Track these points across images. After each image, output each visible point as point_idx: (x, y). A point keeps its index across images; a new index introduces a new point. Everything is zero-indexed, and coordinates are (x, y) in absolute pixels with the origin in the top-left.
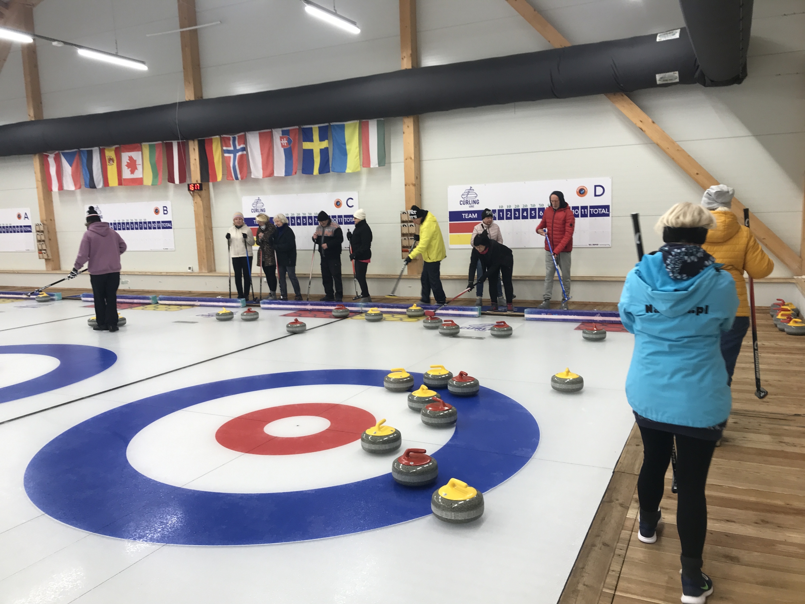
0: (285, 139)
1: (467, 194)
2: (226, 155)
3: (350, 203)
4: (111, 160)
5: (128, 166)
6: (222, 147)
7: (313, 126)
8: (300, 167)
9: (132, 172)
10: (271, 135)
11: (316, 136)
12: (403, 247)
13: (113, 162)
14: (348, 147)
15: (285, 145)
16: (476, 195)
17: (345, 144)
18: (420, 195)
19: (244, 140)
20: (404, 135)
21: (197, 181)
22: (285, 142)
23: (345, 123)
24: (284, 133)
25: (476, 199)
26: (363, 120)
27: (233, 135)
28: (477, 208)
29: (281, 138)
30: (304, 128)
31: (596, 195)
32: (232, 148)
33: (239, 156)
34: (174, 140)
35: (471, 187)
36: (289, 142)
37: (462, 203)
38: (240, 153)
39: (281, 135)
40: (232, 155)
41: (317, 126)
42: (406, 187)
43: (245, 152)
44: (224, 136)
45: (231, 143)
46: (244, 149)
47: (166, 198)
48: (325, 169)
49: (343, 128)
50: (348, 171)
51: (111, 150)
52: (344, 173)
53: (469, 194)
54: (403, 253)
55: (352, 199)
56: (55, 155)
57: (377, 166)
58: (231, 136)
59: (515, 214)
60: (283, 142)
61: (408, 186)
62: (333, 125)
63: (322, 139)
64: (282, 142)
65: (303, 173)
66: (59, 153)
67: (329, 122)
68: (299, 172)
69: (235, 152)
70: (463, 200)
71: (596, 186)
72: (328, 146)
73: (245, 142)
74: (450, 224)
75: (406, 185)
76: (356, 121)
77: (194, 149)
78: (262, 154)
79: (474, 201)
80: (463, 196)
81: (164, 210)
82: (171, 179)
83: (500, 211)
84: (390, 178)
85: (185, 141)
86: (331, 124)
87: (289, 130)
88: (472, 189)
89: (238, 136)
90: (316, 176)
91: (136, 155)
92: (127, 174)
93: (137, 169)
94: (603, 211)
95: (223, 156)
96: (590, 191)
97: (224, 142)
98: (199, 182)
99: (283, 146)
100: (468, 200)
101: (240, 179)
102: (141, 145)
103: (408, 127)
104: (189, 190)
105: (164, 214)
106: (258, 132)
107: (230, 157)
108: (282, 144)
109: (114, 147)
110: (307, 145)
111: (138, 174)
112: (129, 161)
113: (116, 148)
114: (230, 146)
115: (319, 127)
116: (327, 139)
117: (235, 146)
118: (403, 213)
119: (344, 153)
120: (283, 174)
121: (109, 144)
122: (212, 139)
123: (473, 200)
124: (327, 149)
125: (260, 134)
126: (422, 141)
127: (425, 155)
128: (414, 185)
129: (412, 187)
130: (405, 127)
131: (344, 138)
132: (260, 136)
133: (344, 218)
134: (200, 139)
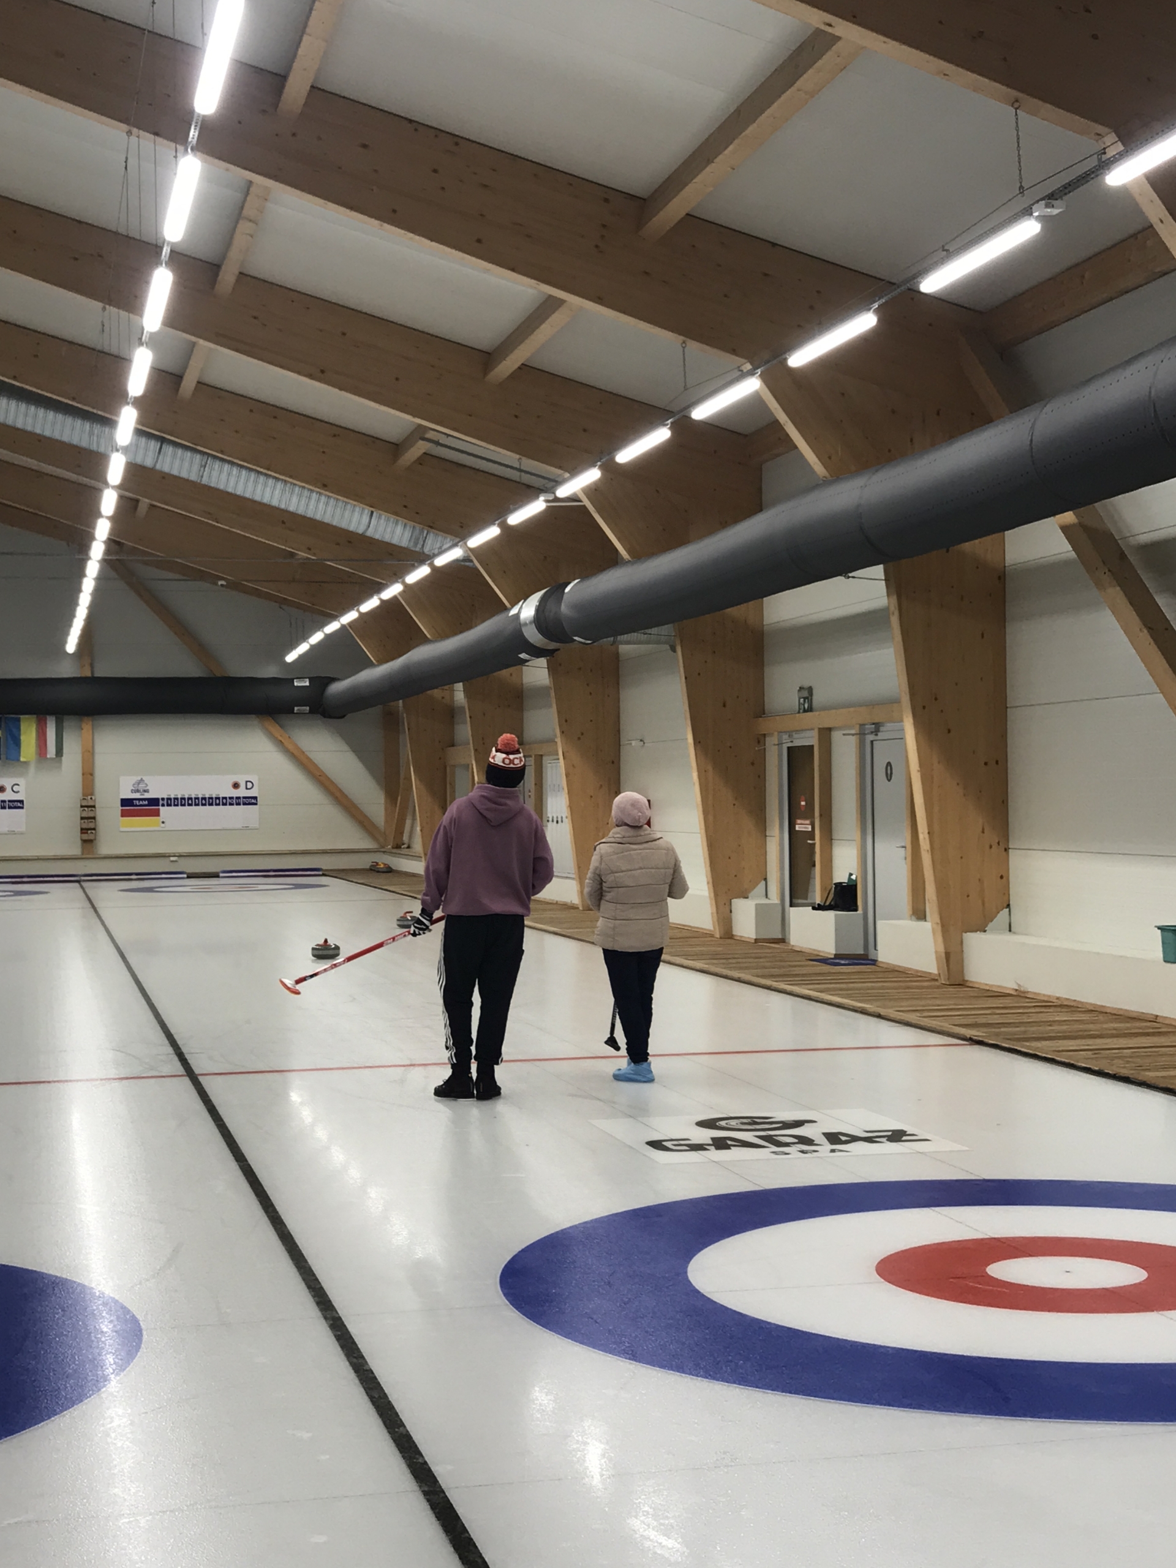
1: (138, 784)
12: (82, 829)
14: (22, 738)
16: (147, 786)
17: (19, 735)
23: (21, 716)
25: (146, 789)
26: (40, 716)
28: (147, 796)
31: (247, 788)
37: (133, 791)
49: (19, 720)
52: (19, 761)
53: (140, 784)
54: (80, 835)
55: (18, 785)
57: (54, 757)
59: (181, 802)
62: (6, 717)
70: (134, 789)
71: (247, 782)
74: (122, 810)
75: (83, 774)
76: (34, 716)
79: (144, 790)
80: (134, 786)
83: (168, 799)
84: (60, 767)
94: (253, 801)
96: (243, 785)
100: (139, 789)
103: (87, 725)
118: (83, 799)
126: (95, 737)
127: (98, 749)
128: (92, 775)
129: (89, 776)
130: (84, 726)
131: (19, 730)
133: (8, 802)
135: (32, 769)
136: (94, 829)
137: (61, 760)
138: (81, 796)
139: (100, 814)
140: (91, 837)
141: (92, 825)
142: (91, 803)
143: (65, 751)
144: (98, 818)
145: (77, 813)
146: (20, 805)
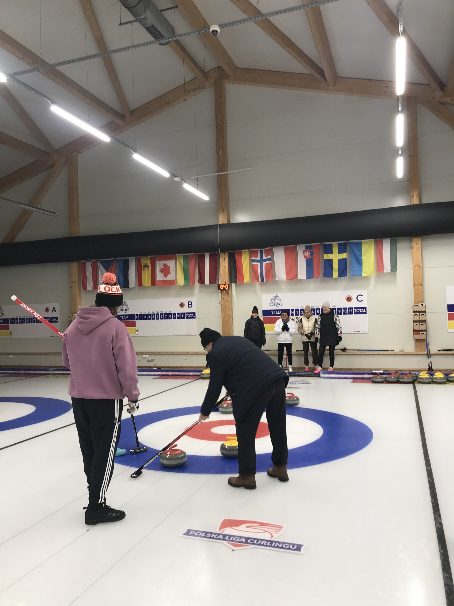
0: (308, 252)
2: (255, 263)
3: (360, 298)
4: (146, 266)
5: (162, 271)
6: (250, 256)
7: (333, 243)
8: (322, 272)
9: (166, 275)
10: (295, 249)
11: (335, 249)
12: (414, 331)
13: (148, 268)
14: (363, 258)
15: (308, 256)
17: (361, 256)
18: (423, 292)
19: (270, 252)
20: (413, 250)
21: (226, 282)
22: (308, 254)
23: (362, 241)
24: (307, 248)
26: (378, 239)
27: (261, 249)
29: (304, 252)
30: (325, 244)
32: (259, 258)
33: (265, 264)
34: (207, 252)
36: (312, 254)
38: (267, 262)
39: (305, 249)
40: (259, 264)
41: (337, 243)
42: (415, 286)
43: (271, 262)
44: (253, 249)
45: (259, 254)
46: (270, 259)
47: (192, 295)
48: (343, 273)
49: (360, 244)
50: (364, 275)
51: (147, 259)
52: (361, 276)
54: (414, 335)
55: (362, 295)
56: (92, 262)
57: (390, 272)
58: (259, 250)
60: (306, 254)
61: (416, 286)
62: (350, 242)
63: (339, 252)
64: (304, 254)
65: (324, 276)
66: (96, 261)
67: (348, 240)
68: (322, 275)
69: (262, 261)
72: (346, 257)
73: (272, 255)
74: (448, 313)
75: (414, 285)
76: (372, 240)
77: (224, 259)
78: (285, 263)
81: (189, 304)
82: (202, 281)
84: (396, 280)
85: (217, 253)
86: (350, 241)
87: (312, 246)
89: (265, 250)
90: (335, 279)
91: (171, 263)
92: (159, 277)
93: (170, 274)
95: (250, 264)
97: (252, 254)
98: (227, 283)
99: (305, 257)
101: (265, 281)
102: (176, 256)
103: (417, 244)
104: (219, 289)
105: (189, 307)
106: (284, 247)
107: (258, 265)
108: (304, 256)
109: (150, 257)
110: (326, 257)
111: (170, 277)
112: (163, 268)
113: (151, 258)
114: (258, 257)
115: (338, 244)
116: (346, 252)
117: (261, 257)
118: (415, 306)
119: (360, 262)
120: (305, 277)
121: (145, 254)
122: (241, 252)
124: (346, 259)
125: (285, 248)
126: (424, 254)
127: (427, 264)
128: (422, 285)
129: (420, 286)
130: (414, 244)
131: (361, 252)
132: (285, 250)
133: (354, 309)
134: (230, 251)
135: (372, 282)
136: (425, 331)
137: (396, 274)
138: (412, 303)
139: (430, 317)
140: (423, 337)
141: (423, 328)
142: (422, 309)
143: (398, 267)
144: (428, 321)
145: (410, 317)
146: (363, 311)
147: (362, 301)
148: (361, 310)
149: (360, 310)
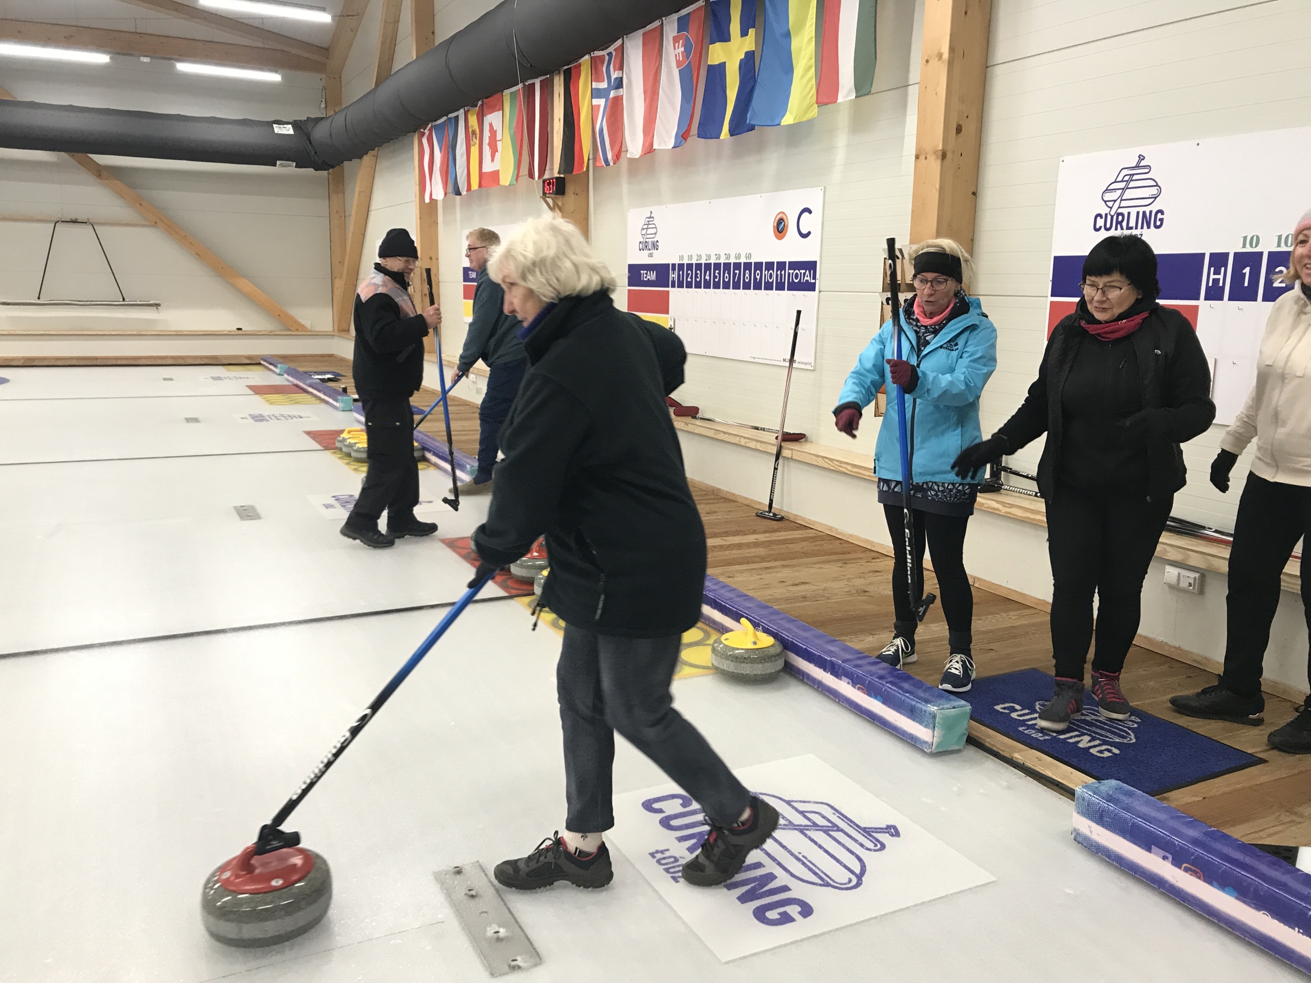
0: (681, 42)
1: (1122, 185)
2: (596, 102)
3: (804, 223)
4: (474, 133)
5: (489, 144)
9: (492, 158)
10: (660, 37)
11: (735, 19)
13: (476, 138)
14: (795, 44)
15: (682, 58)
16: (1154, 191)
17: (788, 35)
18: (974, 194)
19: (621, 58)
21: (558, 173)
22: (681, 50)
24: (683, 24)
25: (1154, 208)
27: (609, 48)
32: (604, 84)
33: (611, 101)
34: (537, 77)
35: (1141, 158)
36: (688, 48)
37: (1100, 222)
38: (613, 94)
39: (676, 34)
40: (601, 102)
42: (919, 163)
43: (620, 91)
44: (594, 54)
45: (605, 68)
46: (619, 82)
48: (742, 120)
50: (789, 117)
51: (475, 114)
53: (1132, 184)
55: (810, 212)
56: (428, 131)
57: (854, 95)
58: (604, 53)
60: (678, 51)
61: (923, 161)
63: (745, 27)
64: (676, 52)
66: (431, 128)
69: (607, 91)
70: (1107, 210)
72: (754, 47)
73: (621, 65)
74: (1052, 303)
78: (645, 92)
79: (1144, 213)
80: (1108, 196)
82: (531, 170)
83: (1243, 259)
85: (549, 76)
87: (688, 15)
88: (1143, 163)
89: (614, 50)
90: (724, 142)
91: (497, 120)
92: (486, 162)
93: (496, 151)
95: (591, 107)
97: (596, 69)
99: (678, 64)
100: (1125, 211)
101: (611, 164)
102: (503, 96)
104: (545, 196)
106: (640, 33)
108: (676, 58)
109: (477, 107)
110: (717, 53)
111: (498, 161)
112: (490, 135)
114: (603, 81)
116: (755, 26)
117: (608, 77)
119: (787, 66)
120: (672, 143)
121: (473, 100)
122: (580, 63)
123: (1141, 210)
124: (753, 54)
125: (644, 35)
129: (933, 163)
132: (644, 44)
133: (789, 270)
134: (565, 68)
135: (841, 151)
146: (808, 278)
147: (809, 233)
148: (804, 271)
149: (801, 271)
